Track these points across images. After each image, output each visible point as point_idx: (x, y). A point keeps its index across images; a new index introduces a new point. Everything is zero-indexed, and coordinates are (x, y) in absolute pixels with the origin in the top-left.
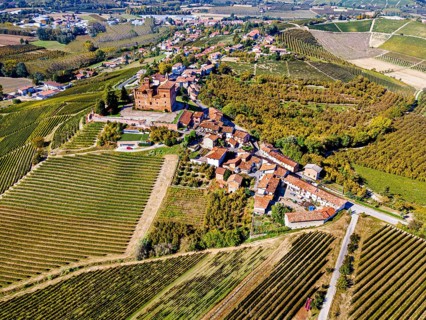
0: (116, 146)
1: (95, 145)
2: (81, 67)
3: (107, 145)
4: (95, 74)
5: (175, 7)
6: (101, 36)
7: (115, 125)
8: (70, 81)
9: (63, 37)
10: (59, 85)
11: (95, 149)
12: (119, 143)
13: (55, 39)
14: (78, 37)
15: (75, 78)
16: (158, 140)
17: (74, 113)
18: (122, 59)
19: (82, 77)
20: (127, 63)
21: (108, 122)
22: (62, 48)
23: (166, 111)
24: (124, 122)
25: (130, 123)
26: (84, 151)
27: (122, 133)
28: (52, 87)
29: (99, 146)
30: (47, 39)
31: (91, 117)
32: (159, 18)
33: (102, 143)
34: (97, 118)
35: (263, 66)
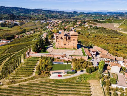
0: (49, 75)
1: (34, 74)
2: (16, 34)
3: (43, 74)
4: (23, 36)
5: (46, 19)
6: (24, 25)
7: (47, 59)
8: (12, 39)
9: (10, 26)
10: (8, 40)
11: (34, 78)
12: (51, 72)
13: (7, 27)
14: (15, 26)
15: (15, 38)
16: (79, 68)
17: (16, 52)
18: (32, 32)
19: (17, 38)
20: (34, 33)
21: (42, 57)
22: (9, 29)
23: (75, 49)
24: (52, 56)
25: (56, 57)
26: (26, 80)
27: (53, 64)
28: (4, 42)
29: (37, 76)
30: (4, 27)
31: (28, 54)
32: (42, 21)
33: (40, 73)
34: (33, 54)
35: (92, 31)
